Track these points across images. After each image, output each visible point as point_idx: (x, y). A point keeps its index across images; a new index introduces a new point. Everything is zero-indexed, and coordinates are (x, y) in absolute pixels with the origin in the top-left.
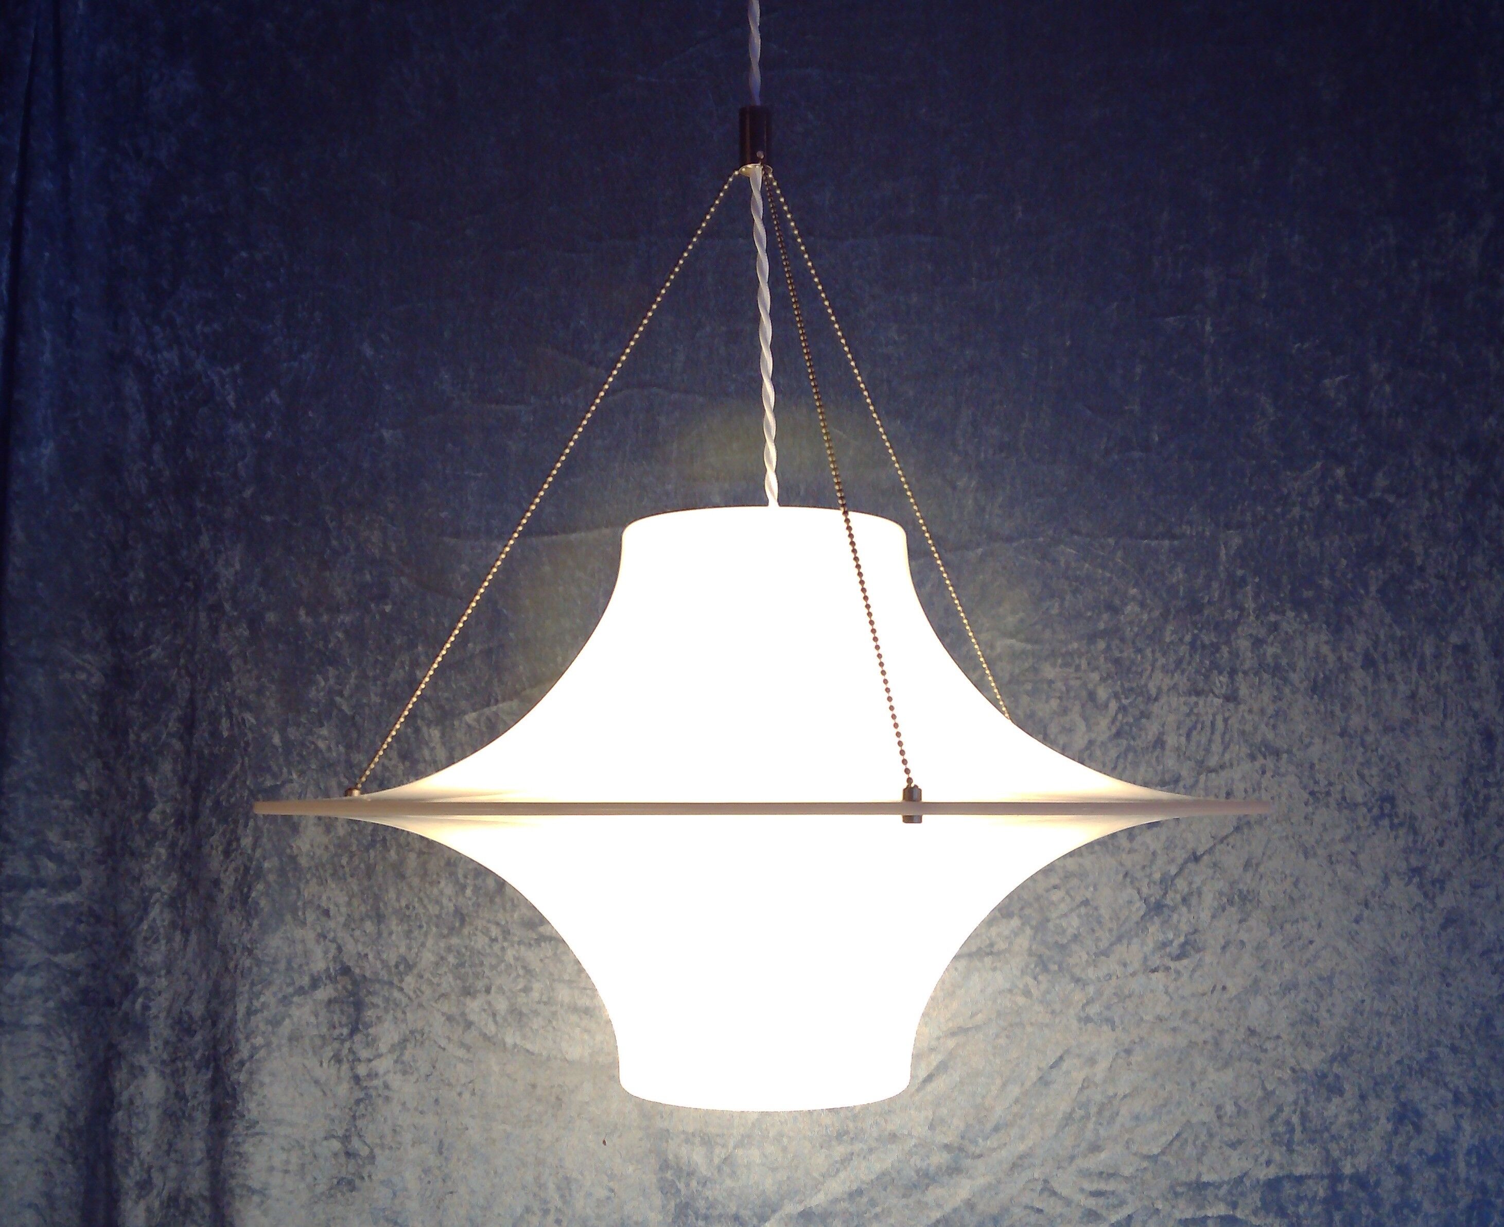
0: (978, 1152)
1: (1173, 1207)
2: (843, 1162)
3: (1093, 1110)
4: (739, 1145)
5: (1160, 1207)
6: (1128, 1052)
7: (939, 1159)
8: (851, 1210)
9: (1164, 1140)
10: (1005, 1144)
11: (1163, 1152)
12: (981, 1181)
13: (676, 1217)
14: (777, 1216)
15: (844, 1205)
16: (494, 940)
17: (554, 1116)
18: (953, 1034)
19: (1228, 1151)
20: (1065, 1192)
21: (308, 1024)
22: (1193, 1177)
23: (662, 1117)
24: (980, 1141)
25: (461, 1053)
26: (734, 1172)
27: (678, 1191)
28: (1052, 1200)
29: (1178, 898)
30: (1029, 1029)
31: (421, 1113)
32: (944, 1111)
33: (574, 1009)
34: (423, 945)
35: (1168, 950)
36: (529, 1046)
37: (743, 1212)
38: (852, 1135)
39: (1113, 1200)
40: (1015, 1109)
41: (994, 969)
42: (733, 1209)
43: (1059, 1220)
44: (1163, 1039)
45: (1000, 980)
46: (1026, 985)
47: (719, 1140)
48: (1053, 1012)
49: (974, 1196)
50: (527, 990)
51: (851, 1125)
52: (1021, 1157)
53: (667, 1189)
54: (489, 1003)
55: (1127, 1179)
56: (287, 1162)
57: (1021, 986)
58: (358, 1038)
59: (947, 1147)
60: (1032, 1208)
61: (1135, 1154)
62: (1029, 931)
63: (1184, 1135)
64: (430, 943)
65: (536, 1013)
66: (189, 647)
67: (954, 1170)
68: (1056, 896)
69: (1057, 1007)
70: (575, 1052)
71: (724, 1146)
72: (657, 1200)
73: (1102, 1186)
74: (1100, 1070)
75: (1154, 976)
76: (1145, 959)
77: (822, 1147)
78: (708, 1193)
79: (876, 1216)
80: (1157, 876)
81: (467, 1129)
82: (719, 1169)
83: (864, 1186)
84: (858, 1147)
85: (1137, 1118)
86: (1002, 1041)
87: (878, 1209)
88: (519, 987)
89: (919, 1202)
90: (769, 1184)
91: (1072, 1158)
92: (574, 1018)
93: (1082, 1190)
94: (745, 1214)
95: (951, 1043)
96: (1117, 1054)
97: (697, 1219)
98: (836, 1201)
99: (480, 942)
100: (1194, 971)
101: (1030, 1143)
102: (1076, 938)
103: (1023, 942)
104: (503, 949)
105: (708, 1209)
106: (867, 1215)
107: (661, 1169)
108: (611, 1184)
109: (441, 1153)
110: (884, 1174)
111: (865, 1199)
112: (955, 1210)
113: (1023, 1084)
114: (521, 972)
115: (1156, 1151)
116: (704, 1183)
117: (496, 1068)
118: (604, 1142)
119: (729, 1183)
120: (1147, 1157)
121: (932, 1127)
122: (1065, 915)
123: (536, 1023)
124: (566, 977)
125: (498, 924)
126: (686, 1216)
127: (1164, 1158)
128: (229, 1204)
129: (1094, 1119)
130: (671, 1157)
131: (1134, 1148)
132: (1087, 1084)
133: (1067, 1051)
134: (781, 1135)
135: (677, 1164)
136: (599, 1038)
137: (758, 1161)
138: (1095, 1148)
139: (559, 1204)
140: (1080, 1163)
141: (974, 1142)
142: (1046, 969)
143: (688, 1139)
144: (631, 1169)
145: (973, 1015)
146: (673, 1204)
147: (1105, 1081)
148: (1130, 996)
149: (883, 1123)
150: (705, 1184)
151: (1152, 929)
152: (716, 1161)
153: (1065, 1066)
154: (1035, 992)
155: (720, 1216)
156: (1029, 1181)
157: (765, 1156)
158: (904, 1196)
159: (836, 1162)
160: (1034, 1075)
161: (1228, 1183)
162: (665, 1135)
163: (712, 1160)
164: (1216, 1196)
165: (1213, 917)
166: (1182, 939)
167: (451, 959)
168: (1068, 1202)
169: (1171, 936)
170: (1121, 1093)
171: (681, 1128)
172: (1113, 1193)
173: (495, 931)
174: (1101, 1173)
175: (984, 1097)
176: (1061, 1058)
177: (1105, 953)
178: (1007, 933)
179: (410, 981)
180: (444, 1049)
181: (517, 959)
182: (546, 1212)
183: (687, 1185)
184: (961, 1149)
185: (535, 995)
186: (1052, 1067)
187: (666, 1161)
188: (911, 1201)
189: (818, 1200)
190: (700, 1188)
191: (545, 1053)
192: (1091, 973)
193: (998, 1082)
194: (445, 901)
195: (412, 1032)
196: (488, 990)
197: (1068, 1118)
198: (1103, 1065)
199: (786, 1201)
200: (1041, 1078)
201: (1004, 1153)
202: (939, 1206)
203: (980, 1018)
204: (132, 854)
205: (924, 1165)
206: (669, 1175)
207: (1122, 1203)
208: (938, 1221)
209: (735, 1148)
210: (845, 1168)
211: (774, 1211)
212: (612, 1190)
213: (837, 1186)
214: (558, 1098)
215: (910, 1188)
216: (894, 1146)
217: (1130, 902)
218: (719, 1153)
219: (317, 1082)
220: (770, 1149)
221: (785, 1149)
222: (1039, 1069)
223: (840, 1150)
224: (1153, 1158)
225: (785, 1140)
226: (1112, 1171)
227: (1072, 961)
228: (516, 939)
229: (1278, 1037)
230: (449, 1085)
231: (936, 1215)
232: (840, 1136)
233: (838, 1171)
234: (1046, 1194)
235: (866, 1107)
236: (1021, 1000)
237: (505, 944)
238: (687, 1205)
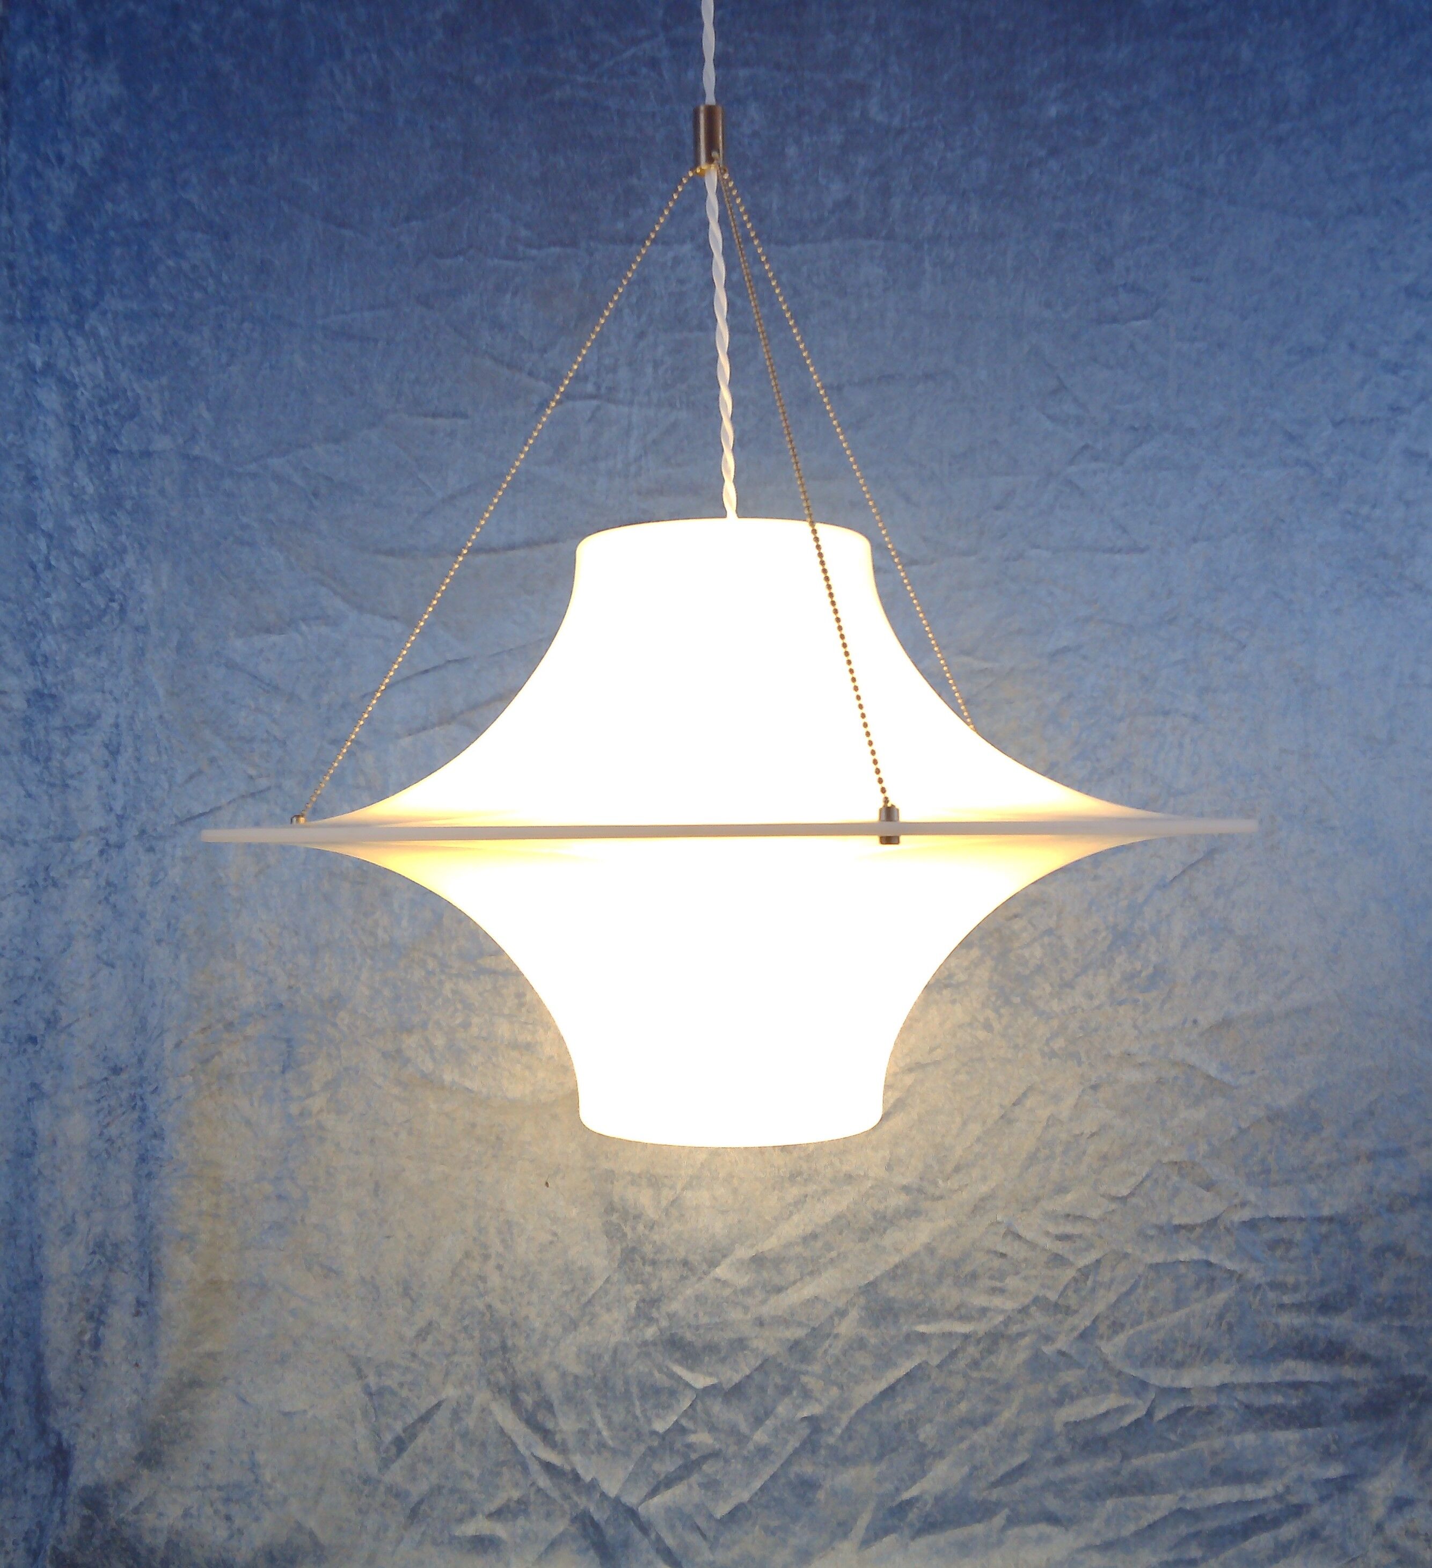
0: (937, 1193)
1: (1143, 1251)
2: (796, 1204)
3: (1059, 1149)
4: (688, 1186)
5: (1129, 1251)
6: (1095, 1088)
7: (898, 1201)
8: (805, 1255)
9: (1132, 1181)
10: (967, 1185)
11: (1132, 1194)
12: (942, 1224)
13: (623, 1262)
14: (728, 1261)
15: (798, 1249)
16: (431, 973)
17: (495, 1156)
18: (910, 1070)
19: (1202, 1193)
20: (1029, 1235)
21: (238, 1061)
22: (1163, 1219)
23: (607, 1157)
24: (940, 1182)
25: (396, 1091)
26: (682, 1216)
27: (625, 1235)
28: (1016, 1244)
29: (1147, 926)
30: (991, 1065)
31: (357, 1153)
32: (902, 1151)
33: (515, 1045)
34: (357, 978)
35: (1136, 981)
36: (468, 1084)
37: (691, 1258)
38: (805, 1176)
39: (1080, 1244)
40: (977, 1148)
41: (953, 1002)
42: (681, 1253)
43: (1024, 1265)
44: (1132, 1076)
45: (959, 1013)
46: (987, 1019)
47: (666, 1181)
48: (1016, 1047)
49: (934, 1240)
50: (466, 1025)
51: (805, 1167)
52: (983, 1199)
53: (612, 1232)
54: (427, 1040)
55: (1095, 1222)
56: (217, 1205)
57: (982, 1020)
58: (289, 1075)
59: (906, 1189)
60: (995, 1252)
61: (1103, 1196)
62: (989, 963)
63: (1155, 1176)
64: (364, 975)
65: (475, 1049)
66: (114, 669)
67: (912, 1213)
68: (1017, 925)
69: (1020, 1041)
70: (516, 1090)
71: (672, 1187)
72: (603, 1244)
73: (1068, 1229)
74: (1065, 1109)
75: (1122, 1010)
76: (1112, 991)
77: (774, 1189)
78: (656, 1237)
79: (832, 1260)
80: (1124, 903)
81: (404, 1170)
82: (667, 1212)
83: (818, 1230)
84: (811, 1188)
85: (1104, 1157)
86: (962, 1077)
87: (834, 1254)
88: (458, 1021)
89: (877, 1246)
90: (719, 1227)
91: (1037, 1200)
92: (514, 1054)
93: (1047, 1234)
94: (694, 1258)
95: (909, 1080)
96: (1083, 1091)
97: (644, 1265)
98: (789, 1245)
99: (418, 974)
100: (1163, 1002)
101: (993, 1184)
102: (1040, 969)
103: (983, 973)
104: (441, 983)
105: (656, 1253)
106: (822, 1261)
107: (606, 1212)
108: (554, 1228)
109: (377, 1195)
110: (839, 1217)
111: (819, 1244)
112: (915, 1255)
113: (984, 1123)
114: (459, 1006)
115: (1125, 1192)
116: (651, 1226)
117: (433, 1106)
118: (547, 1184)
119: (677, 1227)
120: (1114, 1199)
121: (889, 1167)
122: (1028, 945)
123: (476, 1059)
124: (506, 1011)
125: (434, 956)
126: (633, 1261)
127: (1134, 1200)
128: (157, 1249)
129: (1059, 1159)
130: (616, 1199)
131: (1103, 1189)
132: (1053, 1121)
133: (1030, 1089)
134: (731, 1176)
135: (623, 1208)
136: (541, 1075)
137: (708, 1204)
138: (1061, 1190)
139: (500, 1249)
140: (1048, 1205)
141: (935, 1183)
142: (1008, 1002)
143: (634, 1180)
144: (574, 1212)
145: (932, 1050)
146: (618, 1248)
147: (1071, 1120)
148: (1096, 1030)
149: (837, 1163)
150: (652, 1228)
151: (1119, 960)
152: (664, 1203)
153: (1029, 1103)
154: (997, 1026)
155: (668, 1261)
156: (992, 1224)
157: (715, 1199)
158: (861, 1240)
159: (789, 1204)
160: (996, 1112)
161: (1201, 1225)
162: (610, 1176)
163: (659, 1203)
164: (1189, 1239)
165: (1184, 946)
166: (1151, 969)
167: (387, 992)
168: (1032, 1245)
169: (1138, 965)
170: (1088, 1131)
171: (626, 1169)
172: (1080, 1236)
173: (431, 964)
174: (1068, 1215)
175: (943, 1136)
176: (1025, 1094)
177: (1070, 985)
178: (966, 964)
179: (344, 1018)
180: (380, 1087)
181: (454, 992)
182: (486, 1257)
183: (634, 1229)
184: (920, 1190)
185: (474, 1030)
186: (1014, 1104)
187: (611, 1203)
188: (868, 1245)
189: (770, 1244)
190: (647, 1232)
191: (484, 1091)
192: (1055, 1006)
193: (958, 1120)
194: (380, 933)
195: (346, 1069)
196: (424, 1025)
197: (1032, 1158)
198: (1070, 1101)
199: (737, 1246)
200: (1002, 1117)
201: (965, 1195)
202: (897, 1250)
203: (938, 1054)
204: (55, 884)
205: (881, 1207)
206: (615, 1218)
207: (1090, 1247)
208: (896, 1267)
209: (683, 1189)
210: (798, 1211)
211: (724, 1256)
212: (555, 1234)
213: (791, 1229)
214: (498, 1138)
215: (866, 1233)
216: (849, 1188)
217: (1096, 931)
218: (667, 1195)
219: (248, 1123)
220: (720, 1190)
221: (735, 1191)
222: (1001, 1106)
223: (794, 1192)
224: (1123, 1200)
225: (735, 1182)
226: (1079, 1213)
227: (1035, 993)
228: (454, 971)
229: (1253, 1072)
230: (386, 1124)
231: (895, 1259)
232: (793, 1177)
233: (791, 1214)
234: (1009, 1238)
235: (820, 1146)
236: (982, 1034)
237: (443, 977)
238: (634, 1249)
